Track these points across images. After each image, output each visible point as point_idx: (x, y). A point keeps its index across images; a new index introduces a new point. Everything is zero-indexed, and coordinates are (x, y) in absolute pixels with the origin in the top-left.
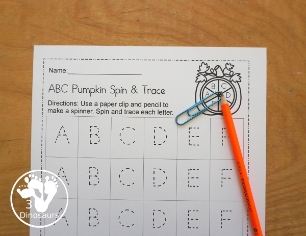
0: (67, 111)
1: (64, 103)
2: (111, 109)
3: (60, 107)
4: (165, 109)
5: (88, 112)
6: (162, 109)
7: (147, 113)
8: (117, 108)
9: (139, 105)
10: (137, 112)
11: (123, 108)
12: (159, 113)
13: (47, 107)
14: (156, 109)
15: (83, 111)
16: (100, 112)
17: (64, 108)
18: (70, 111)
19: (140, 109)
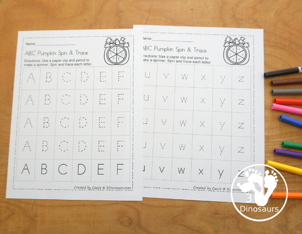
0: (35, 65)
1: (33, 61)
2: (58, 63)
3: (31, 63)
4: (87, 62)
5: (46, 65)
6: (86, 62)
7: (78, 64)
8: (62, 63)
9: (74, 61)
10: (72, 65)
11: (65, 63)
12: (85, 64)
13: (24, 63)
14: (82, 62)
15: (43, 65)
16: (52, 65)
17: (33, 63)
18: (36, 65)
19: (74, 63)
